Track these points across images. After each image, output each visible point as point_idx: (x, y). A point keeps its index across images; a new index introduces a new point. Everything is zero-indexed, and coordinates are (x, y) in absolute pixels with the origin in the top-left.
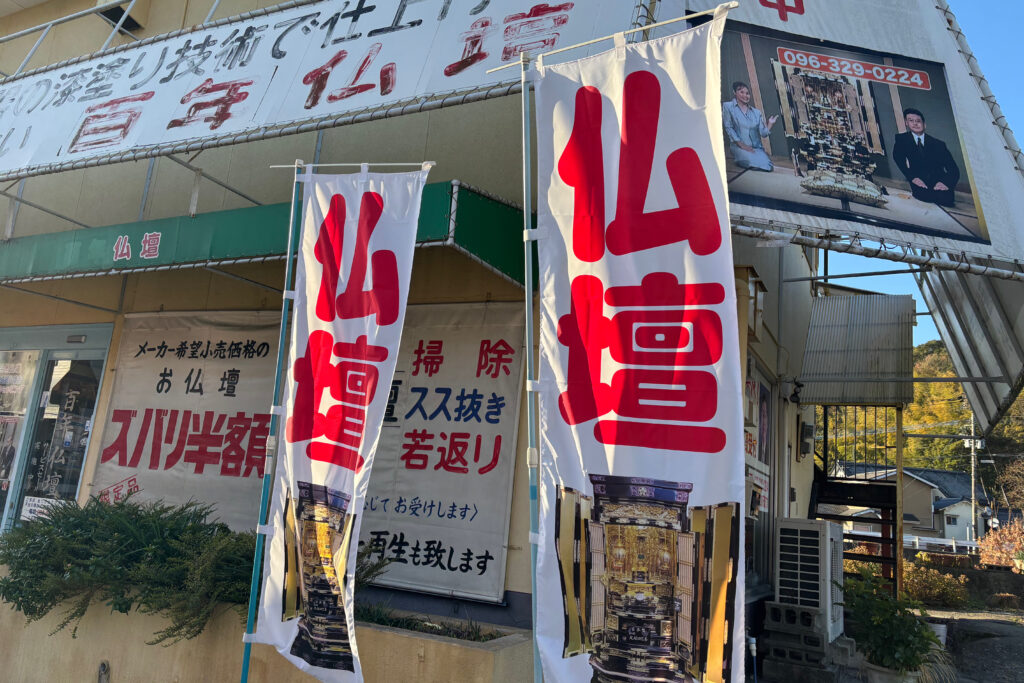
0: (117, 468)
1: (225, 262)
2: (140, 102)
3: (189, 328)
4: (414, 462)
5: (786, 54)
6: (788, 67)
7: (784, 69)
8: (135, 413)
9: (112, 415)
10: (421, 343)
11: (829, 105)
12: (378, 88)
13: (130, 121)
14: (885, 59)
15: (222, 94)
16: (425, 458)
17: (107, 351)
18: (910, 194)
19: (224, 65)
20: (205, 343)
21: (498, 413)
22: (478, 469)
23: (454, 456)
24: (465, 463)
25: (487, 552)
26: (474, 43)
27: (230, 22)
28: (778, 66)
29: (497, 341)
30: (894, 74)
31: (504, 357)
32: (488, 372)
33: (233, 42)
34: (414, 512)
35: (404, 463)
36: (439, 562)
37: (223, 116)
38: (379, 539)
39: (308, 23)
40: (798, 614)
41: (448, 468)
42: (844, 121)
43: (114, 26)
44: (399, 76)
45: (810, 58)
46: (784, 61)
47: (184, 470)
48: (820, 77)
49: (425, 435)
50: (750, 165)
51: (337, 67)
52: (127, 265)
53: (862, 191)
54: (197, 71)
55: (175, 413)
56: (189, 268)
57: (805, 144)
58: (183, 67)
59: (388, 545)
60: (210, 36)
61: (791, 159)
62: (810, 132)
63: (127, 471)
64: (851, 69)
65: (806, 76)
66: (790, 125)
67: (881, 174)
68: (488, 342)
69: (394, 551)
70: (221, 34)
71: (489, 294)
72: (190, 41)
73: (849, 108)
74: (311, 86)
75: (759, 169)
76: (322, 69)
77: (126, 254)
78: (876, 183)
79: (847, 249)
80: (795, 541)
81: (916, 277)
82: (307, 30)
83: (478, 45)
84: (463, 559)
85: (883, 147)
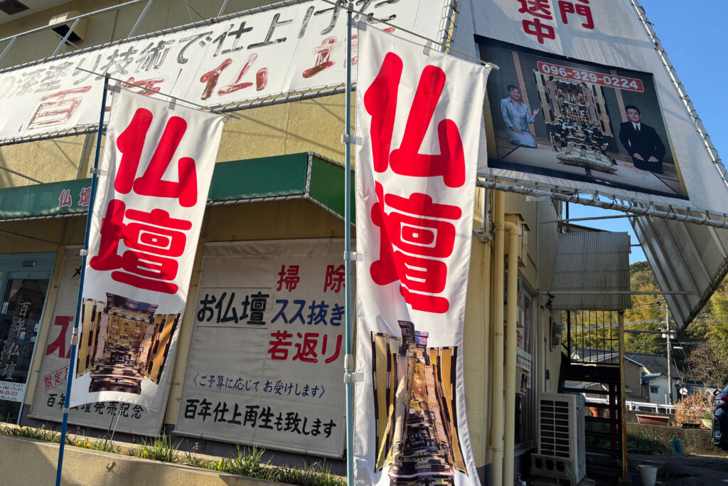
0: (57, 358)
2: (80, 94)
4: (277, 354)
5: (544, 66)
6: (545, 75)
7: (542, 76)
8: (70, 319)
9: (54, 319)
10: (283, 267)
11: (574, 102)
12: (255, 86)
13: (73, 107)
14: (611, 71)
15: (141, 88)
16: (286, 351)
17: (52, 273)
19: (142, 68)
21: (340, 318)
22: (325, 359)
23: (307, 350)
24: (315, 355)
25: (332, 421)
26: (325, 53)
27: (148, 37)
28: (538, 74)
29: (339, 265)
30: (618, 81)
32: (332, 289)
33: (149, 52)
34: (278, 392)
35: (270, 355)
36: (296, 428)
38: (252, 412)
39: (204, 39)
40: (555, 462)
41: (302, 359)
42: (585, 113)
43: (62, 39)
44: (269, 77)
45: (560, 69)
46: (542, 71)
48: (567, 83)
49: (286, 335)
50: (521, 143)
51: (225, 70)
52: (69, 211)
53: (599, 162)
54: (123, 72)
57: (559, 129)
58: (113, 68)
59: (258, 416)
60: (132, 47)
61: (549, 139)
62: (561, 120)
63: (65, 362)
64: (588, 77)
65: (558, 82)
66: (548, 115)
67: (612, 151)
68: (332, 266)
69: (263, 420)
70: (141, 45)
71: (333, 232)
72: (118, 50)
74: (205, 84)
75: (528, 147)
76: (214, 72)
77: (67, 203)
78: (608, 157)
79: (590, 203)
80: (551, 409)
81: (630, 220)
82: (203, 43)
83: (327, 56)
84: (314, 426)
85: (612, 132)
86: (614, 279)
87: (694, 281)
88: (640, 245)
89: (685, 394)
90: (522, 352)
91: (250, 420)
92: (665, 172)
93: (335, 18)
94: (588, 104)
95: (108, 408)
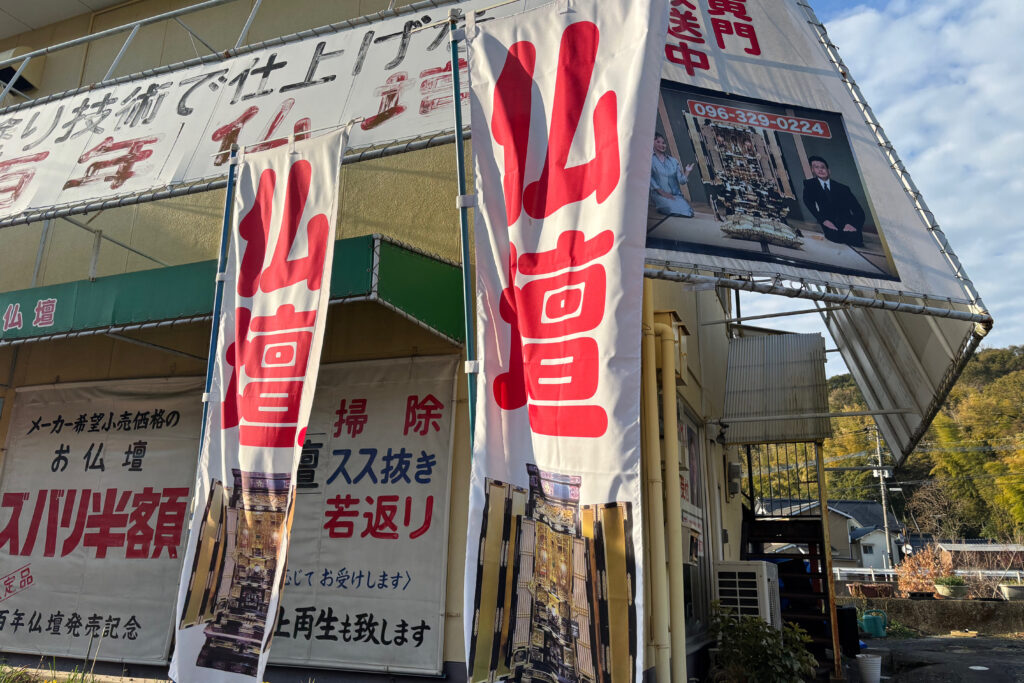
0: (8, 557)
1: (129, 328)
2: (33, 163)
3: (89, 400)
4: (338, 530)
5: (696, 106)
6: (698, 117)
7: (695, 120)
8: (26, 496)
10: (343, 402)
11: (740, 154)
13: (22, 183)
14: (787, 111)
15: (123, 152)
16: (350, 525)
18: (822, 236)
19: (125, 123)
20: (107, 416)
21: (429, 472)
22: (409, 533)
23: (382, 521)
24: (394, 528)
25: (423, 622)
26: (391, 95)
27: (132, 79)
28: (689, 117)
29: (425, 396)
30: (796, 124)
31: (433, 412)
32: (416, 430)
33: (134, 100)
34: (342, 584)
35: (327, 532)
36: (371, 636)
37: (124, 175)
38: (305, 616)
39: (215, 79)
41: (376, 535)
42: (756, 168)
43: (5, 87)
44: (313, 130)
45: (719, 109)
46: (694, 113)
47: (84, 555)
48: (730, 128)
49: (349, 501)
50: (671, 212)
51: (249, 123)
52: (19, 335)
53: (779, 234)
54: (96, 130)
55: (72, 493)
56: (89, 335)
57: (721, 190)
58: (81, 125)
59: (315, 622)
60: (109, 95)
61: (709, 204)
62: (725, 179)
63: (20, 561)
64: (757, 120)
65: (717, 126)
66: (705, 172)
67: (794, 218)
68: (415, 398)
69: (322, 628)
70: (122, 91)
71: (415, 348)
72: (87, 100)
73: (758, 155)
74: (220, 143)
75: (680, 216)
76: (232, 125)
77: (17, 323)
78: (791, 226)
79: (771, 290)
80: (733, 584)
81: (823, 316)
82: (215, 86)
83: (395, 99)
84: (397, 631)
85: (794, 192)
86: (806, 399)
87: (912, 394)
88: (839, 350)
89: (909, 552)
90: (689, 506)
91: (303, 629)
92: (867, 245)
93: (404, 46)
94: (758, 156)
95: (87, 626)
